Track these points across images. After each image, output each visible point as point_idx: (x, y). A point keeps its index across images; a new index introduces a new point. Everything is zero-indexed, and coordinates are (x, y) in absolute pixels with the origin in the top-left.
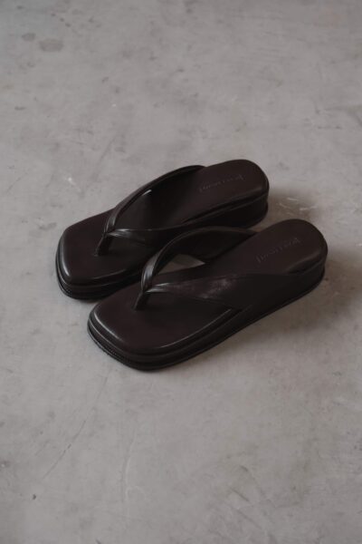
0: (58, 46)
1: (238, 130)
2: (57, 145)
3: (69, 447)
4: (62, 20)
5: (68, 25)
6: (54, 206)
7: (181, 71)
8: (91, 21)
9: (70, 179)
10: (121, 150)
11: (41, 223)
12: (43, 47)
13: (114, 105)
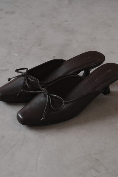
0: (13, 13)
1: (92, 40)
2: (11, 43)
3: (11, 149)
4: (15, 5)
5: (18, 7)
6: (8, 63)
7: (67, 21)
8: (28, 6)
9: (16, 54)
10: (40, 45)
11: (2, 69)
12: (6, 13)
13: (37, 31)
